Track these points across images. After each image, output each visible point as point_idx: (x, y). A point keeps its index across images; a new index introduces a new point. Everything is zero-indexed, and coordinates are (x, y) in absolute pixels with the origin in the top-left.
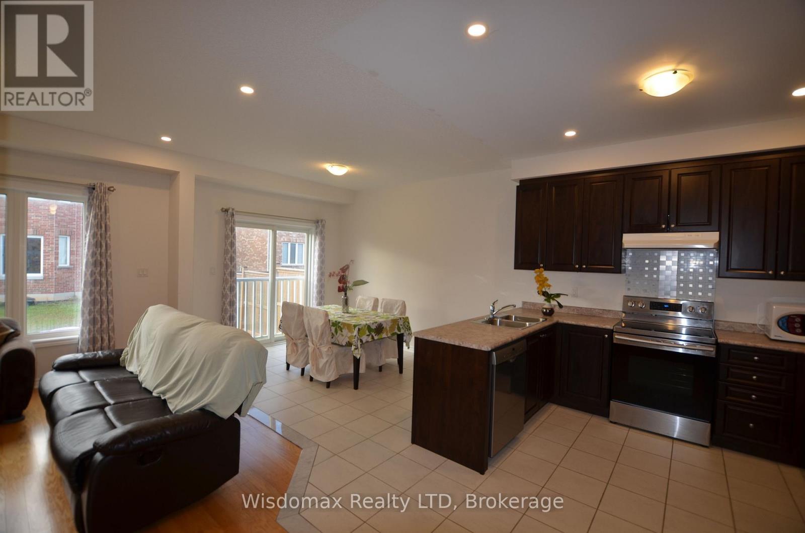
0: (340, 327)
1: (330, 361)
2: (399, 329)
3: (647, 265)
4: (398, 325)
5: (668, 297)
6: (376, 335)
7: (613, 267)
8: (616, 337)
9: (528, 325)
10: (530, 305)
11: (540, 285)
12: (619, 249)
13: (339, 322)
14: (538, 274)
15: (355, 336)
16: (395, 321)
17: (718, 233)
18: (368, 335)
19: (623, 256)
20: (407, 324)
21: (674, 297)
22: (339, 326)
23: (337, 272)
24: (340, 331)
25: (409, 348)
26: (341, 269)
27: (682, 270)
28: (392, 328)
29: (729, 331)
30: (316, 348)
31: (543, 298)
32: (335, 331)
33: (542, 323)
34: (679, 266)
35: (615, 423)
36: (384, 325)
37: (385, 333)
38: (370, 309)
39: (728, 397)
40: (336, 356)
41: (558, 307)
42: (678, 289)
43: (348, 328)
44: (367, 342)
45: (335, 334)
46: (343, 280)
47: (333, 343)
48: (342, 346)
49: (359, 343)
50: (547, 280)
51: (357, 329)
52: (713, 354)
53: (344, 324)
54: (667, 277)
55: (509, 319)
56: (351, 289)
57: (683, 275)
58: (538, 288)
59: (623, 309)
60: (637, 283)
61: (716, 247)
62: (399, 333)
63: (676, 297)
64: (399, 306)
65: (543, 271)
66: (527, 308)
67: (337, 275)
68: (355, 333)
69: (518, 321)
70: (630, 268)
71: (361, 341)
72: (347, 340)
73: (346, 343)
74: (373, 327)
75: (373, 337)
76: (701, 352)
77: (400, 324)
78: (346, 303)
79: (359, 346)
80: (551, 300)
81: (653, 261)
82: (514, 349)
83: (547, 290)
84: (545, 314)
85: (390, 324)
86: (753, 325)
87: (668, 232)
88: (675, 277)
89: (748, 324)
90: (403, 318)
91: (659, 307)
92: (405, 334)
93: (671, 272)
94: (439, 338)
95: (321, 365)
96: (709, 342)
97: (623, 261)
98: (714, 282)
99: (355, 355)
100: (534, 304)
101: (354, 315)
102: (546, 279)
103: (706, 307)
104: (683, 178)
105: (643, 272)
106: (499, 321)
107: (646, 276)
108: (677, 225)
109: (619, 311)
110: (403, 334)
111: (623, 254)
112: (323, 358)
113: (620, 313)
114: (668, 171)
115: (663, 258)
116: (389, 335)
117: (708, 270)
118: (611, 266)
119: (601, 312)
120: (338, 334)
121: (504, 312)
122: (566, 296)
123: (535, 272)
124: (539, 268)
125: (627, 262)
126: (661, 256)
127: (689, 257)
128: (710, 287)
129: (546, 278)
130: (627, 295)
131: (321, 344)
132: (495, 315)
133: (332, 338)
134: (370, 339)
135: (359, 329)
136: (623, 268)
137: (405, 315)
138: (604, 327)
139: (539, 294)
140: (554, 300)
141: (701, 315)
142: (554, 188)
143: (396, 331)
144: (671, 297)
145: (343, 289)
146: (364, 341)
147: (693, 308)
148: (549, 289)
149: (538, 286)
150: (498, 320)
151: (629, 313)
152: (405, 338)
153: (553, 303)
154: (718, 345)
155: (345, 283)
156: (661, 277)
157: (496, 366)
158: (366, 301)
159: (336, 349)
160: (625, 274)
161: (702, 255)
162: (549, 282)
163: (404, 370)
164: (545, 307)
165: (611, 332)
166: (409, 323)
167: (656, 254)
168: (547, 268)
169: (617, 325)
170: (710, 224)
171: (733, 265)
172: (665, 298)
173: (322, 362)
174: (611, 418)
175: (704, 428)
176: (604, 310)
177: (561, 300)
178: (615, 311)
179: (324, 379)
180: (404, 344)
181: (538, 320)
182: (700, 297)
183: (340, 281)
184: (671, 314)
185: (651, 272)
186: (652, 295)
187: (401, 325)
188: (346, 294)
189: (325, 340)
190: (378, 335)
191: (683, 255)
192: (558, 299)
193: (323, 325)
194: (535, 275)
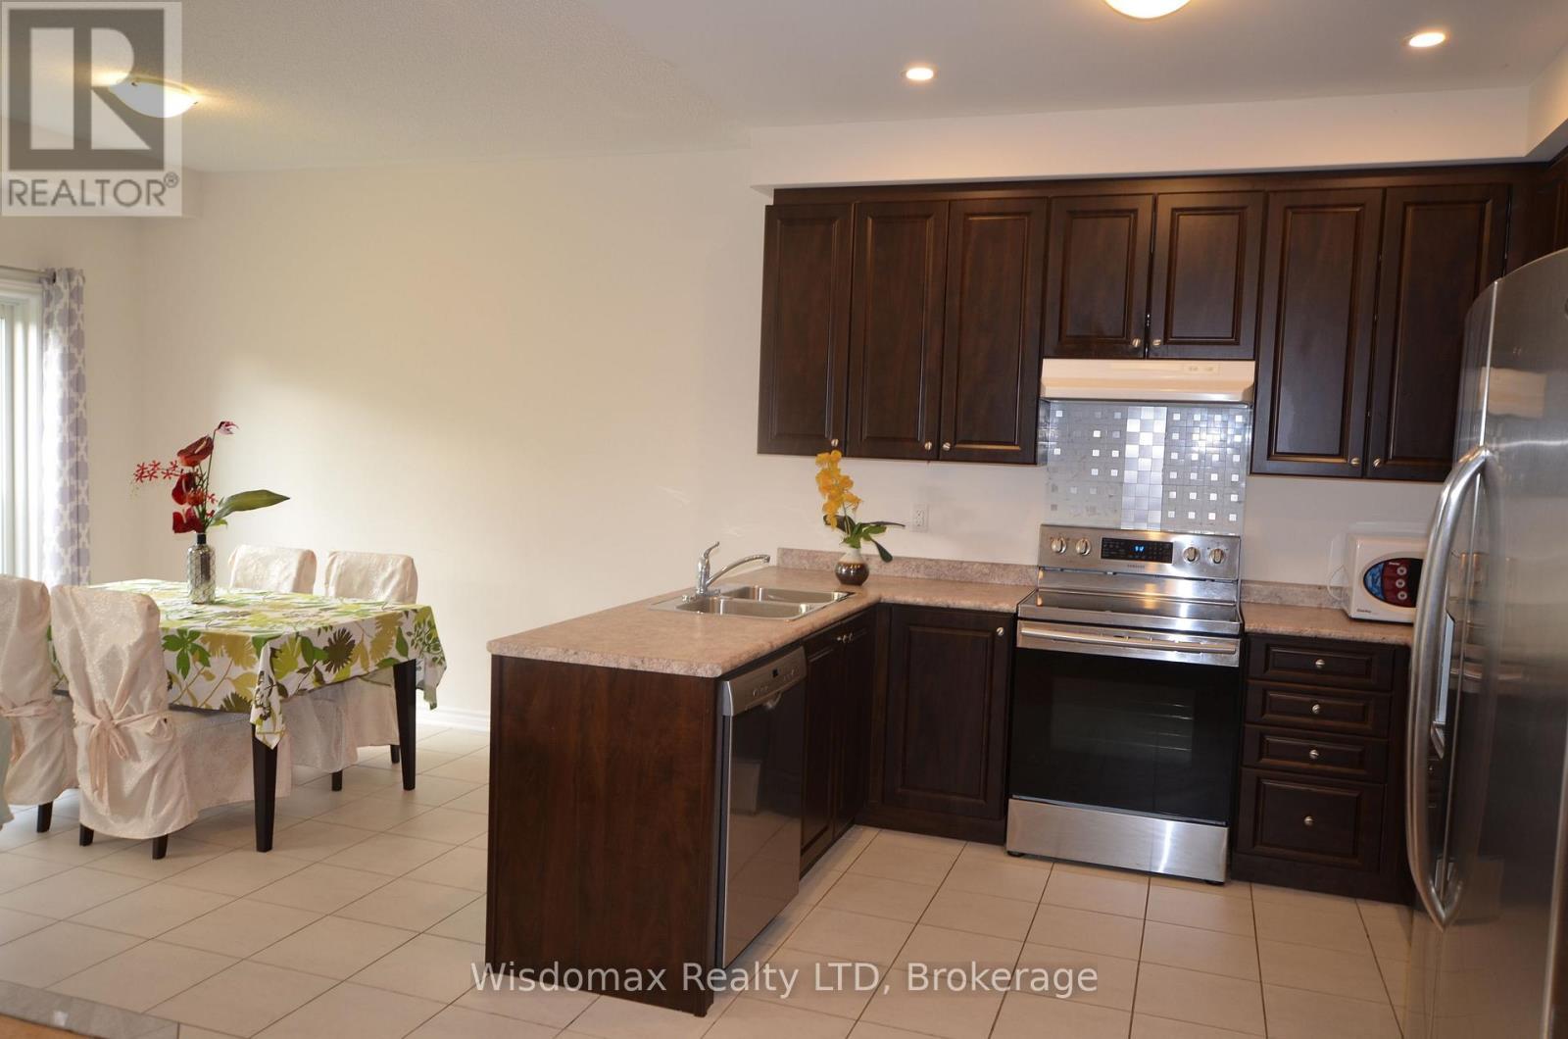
0: (202, 650)
1: (164, 765)
2: (402, 647)
3: (1097, 444)
4: (400, 631)
5: (1143, 527)
6: (328, 669)
7: (1018, 448)
8: (1025, 631)
9: (804, 611)
10: (801, 558)
11: (831, 497)
12: (1034, 399)
13: (195, 634)
14: (826, 466)
15: (262, 673)
16: (388, 622)
17: (1253, 363)
18: (304, 671)
19: (1041, 420)
20: (427, 629)
21: (1157, 524)
22: (196, 647)
23: (166, 465)
24: (199, 665)
25: (433, 706)
26: (180, 453)
27: (1174, 456)
28: (379, 644)
29: (1271, 604)
30: (109, 726)
31: (839, 535)
32: (179, 666)
33: (835, 605)
34: (1169, 446)
35: (1021, 855)
36: (356, 637)
37: (359, 661)
38: (287, 587)
39: (1265, 760)
40: (189, 749)
41: (879, 559)
42: (1166, 504)
43: (230, 653)
44: (302, 692)
45: (180, 676)
46: (188, 489)
47: (173, 707)
48: (208, 712)
49: (275, 698)
50: (851, 484)
51: (265, 651)
52: (1233, 661)
53: (216, 639)
54: (1141, 474)
55: (748, 598)
56: (219, 521)
57: (1178, 471)
58: (825, 508)
59: (1040, 560)
60: (1074, 491)
61: (1247, 399)
62: (403, 660)
63: (1161, 525)
64: (391, 576)
65: (838, 460)
66: (791, 567)
67: (168, 474)
68: (261, 664)
69: (772, 600)
70: (1057, 451)
71: (283, 691)
72: (230, 690)
73: (226, 701)
74: (321, 643)
75: (319, 678)
76: (1210, 655)
77: (404, 632)
78: (205, 567)
79: (276, 706)
80: (862, 541)
81: (1111, 432)
82: (775, 673)
83: (850, 513)
84: (845, 580)
85: (373, 632)
86: (1320, 588)
87: (1146, 357)
88: (1158, 476)
89: (1310, 586)
90: (415, 611)
91: (1122, 551)
92: (421, 664)
93: (1150, 460)
94: (572, 652)
95: (129, 784)
96: (1227, 632)
97: (1041, 431)
98: (1243, 485)
99: (260, 737)
100: (812, 555)
101: (241, 610)
102: (847, 482)
103: (1223, 547)
104: (1185, 221)
105: (1086, 461)
106: (725, 603)
107: (1095, 472)
108: (1165, 342)
109: (1030, 567)
110: (414, 661)
111: (1042, 413)
112: (136, 758)
113: (1032, 572)
114: (1150, 199)
115: (1132, 426)
116: (372, 667)
117: (1232, 455)
118: (1013, 444)
119: (986, 571)
120: (192, 672)
121: (731, 580)
122: (900, 529)
123: (820, 463)
124: (830, 449)
125: (1049, 435)
126: (1128, 421)
127: (1190, 424)
128: (1234, 498)
129: (847, 477)
130: (1048, 522)
131: (129, 713)
132: (710, 588)
133: (170, 687)
134: (309, 682)
135: (273, 650)
136: (1040, 451)
137: (414, 602)
138: (995, 607)
139: (827, 524)
140: (868, 539)
141: (1214, 568)
142: (870, 221)
143: (394, 653)
144: (1149, 525)
145: (193, 524)
146: (291, 690)
147: (1196, 552)
148: (855, 509)
149: (826, 500)
150: (722, 601)
151: (1054, 570)
152: (420, 676)
153: (868, 549)
154: (1245, 638)
155: (198, 501)
156: (1130, 475)
157: (733, 717)
158: (266, 562)
159: (184, 723)
160: (1045, 467)
161: (1218, 418)
162: (854, 491)
163: (418, 779)
164: (844, 559)
165: (1012, 620)
166: (432, 626)
167: (1118, 415)
168: (849, 450)
169: (1023, 601)
170: (1237, 343)
171: (1282, 446)
172: (1137, 528)
173: (134, 773)
174: (1011, 846)
175: (1212, 837)
176: (993, 564)
177: (886, 539)
178: (1020, 566)
179: (143, 829)
180: (419, 694)
181: (827, 598)
182: (1212, 523)
183: (178, 495)
184: (1152, 567)
185: (1106, 463)
186: (1104, 520)
187: (409, 634)
188: (202, 540)
189: (147, 697)
190: (337, 667)
191: (1177, 417)
192: (878, 538)
193: (137, 645)
194: (819, 470)
